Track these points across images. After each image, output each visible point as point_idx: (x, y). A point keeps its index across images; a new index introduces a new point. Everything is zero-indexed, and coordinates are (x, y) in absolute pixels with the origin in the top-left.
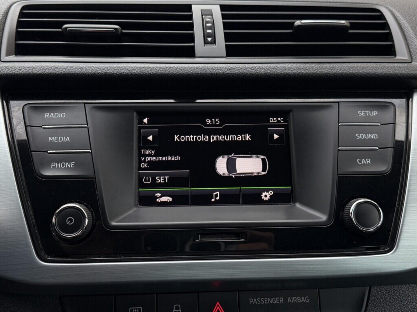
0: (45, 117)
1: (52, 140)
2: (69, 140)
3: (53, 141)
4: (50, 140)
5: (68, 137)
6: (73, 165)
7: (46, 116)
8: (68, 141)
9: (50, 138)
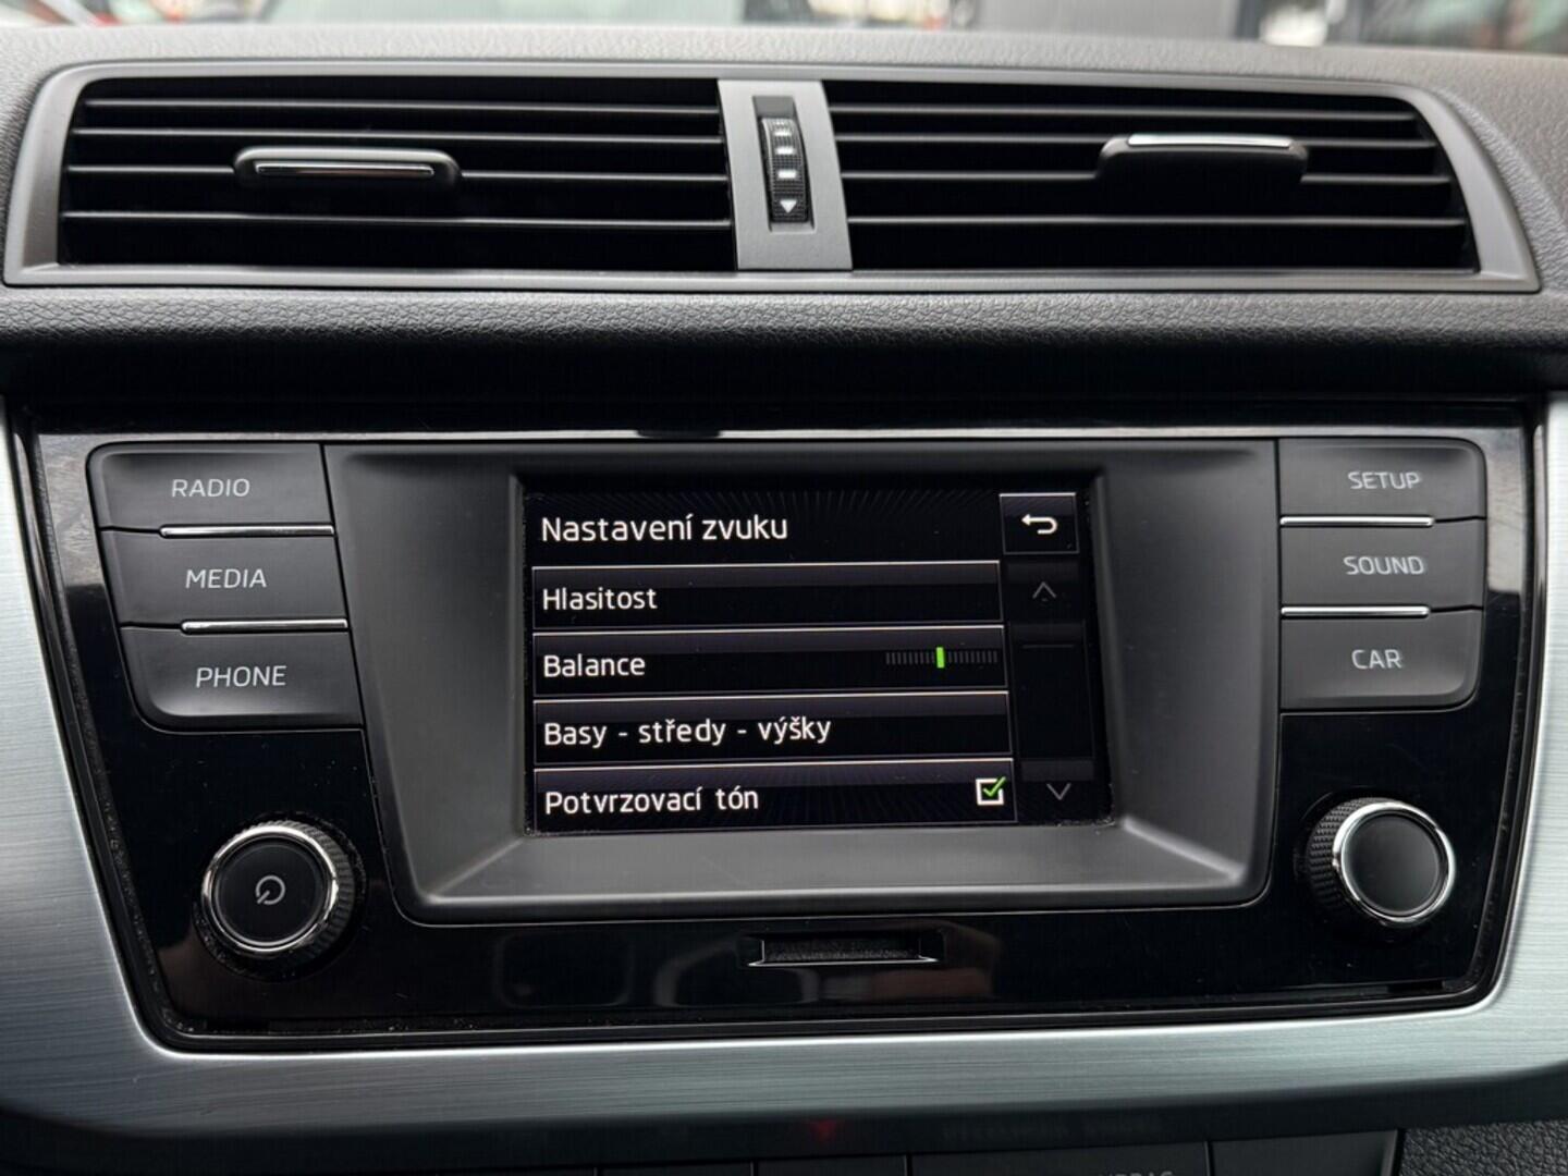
0: (174, 495)
1: (201, 579)
2: (263, 581)
3: (203, 585)
4: (192, 581)
5: (259, 571)
6: (282, 675)
7: (175, 489)
8: (261, 584)
9: (190, 573)
